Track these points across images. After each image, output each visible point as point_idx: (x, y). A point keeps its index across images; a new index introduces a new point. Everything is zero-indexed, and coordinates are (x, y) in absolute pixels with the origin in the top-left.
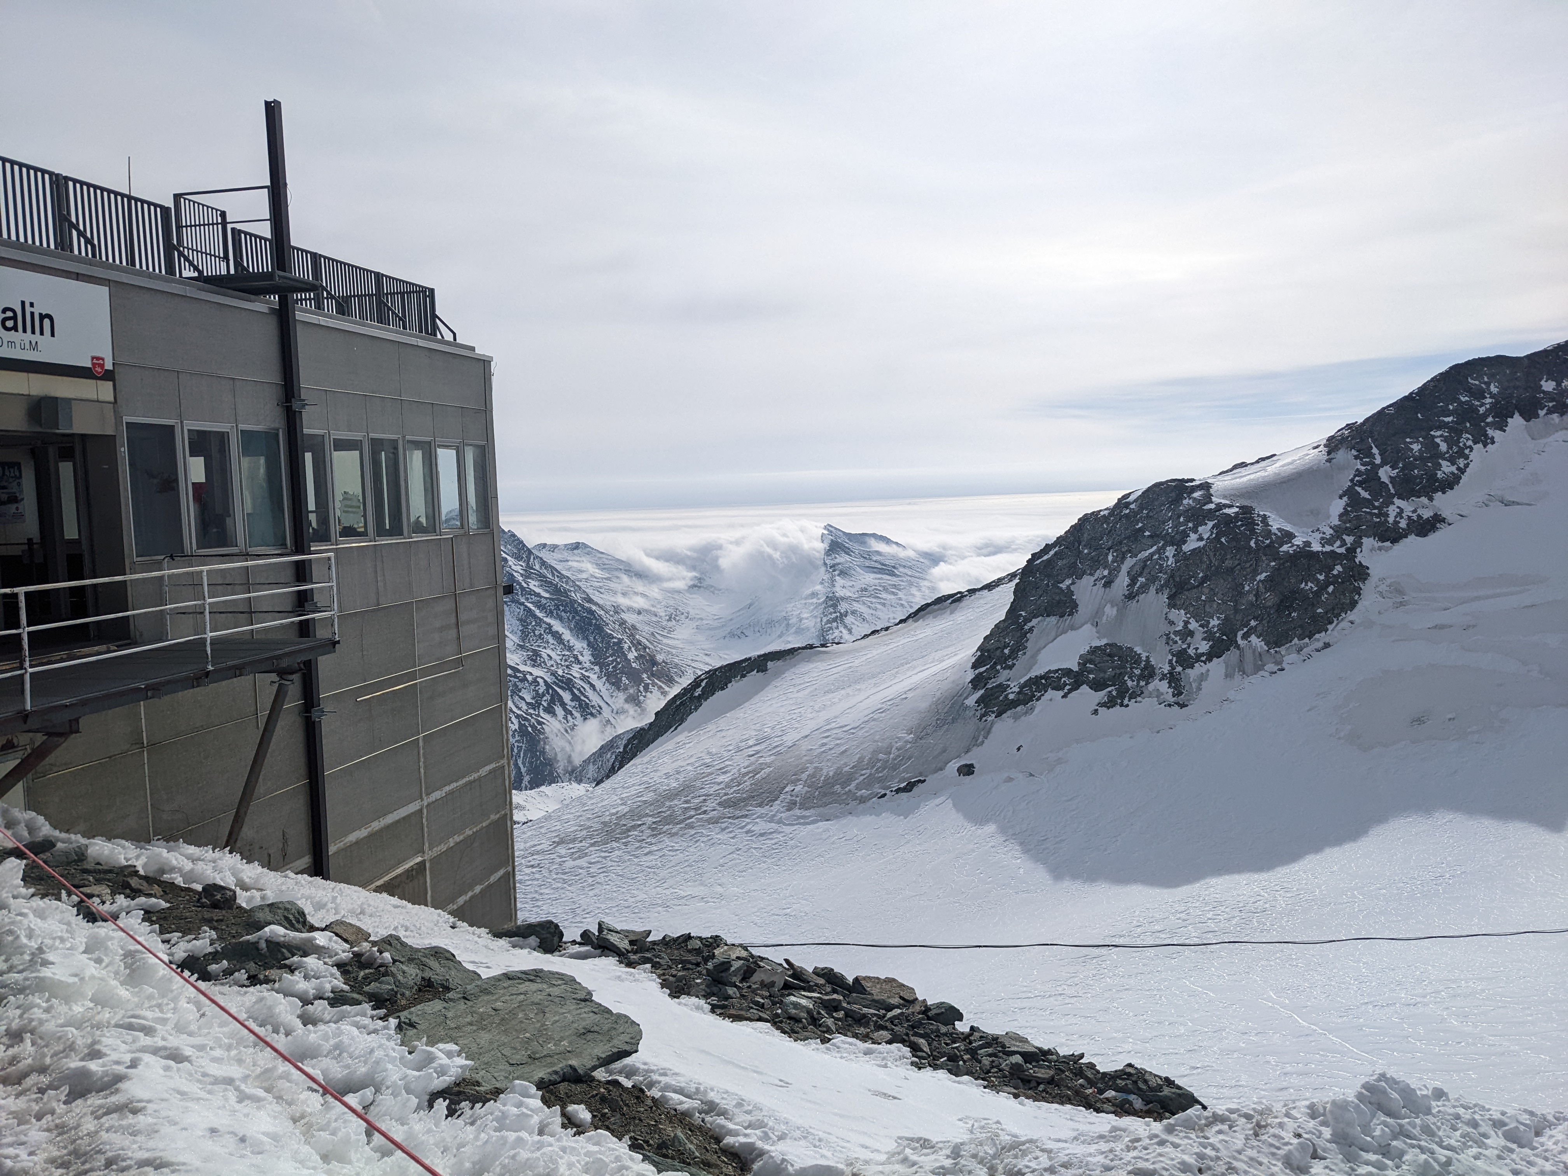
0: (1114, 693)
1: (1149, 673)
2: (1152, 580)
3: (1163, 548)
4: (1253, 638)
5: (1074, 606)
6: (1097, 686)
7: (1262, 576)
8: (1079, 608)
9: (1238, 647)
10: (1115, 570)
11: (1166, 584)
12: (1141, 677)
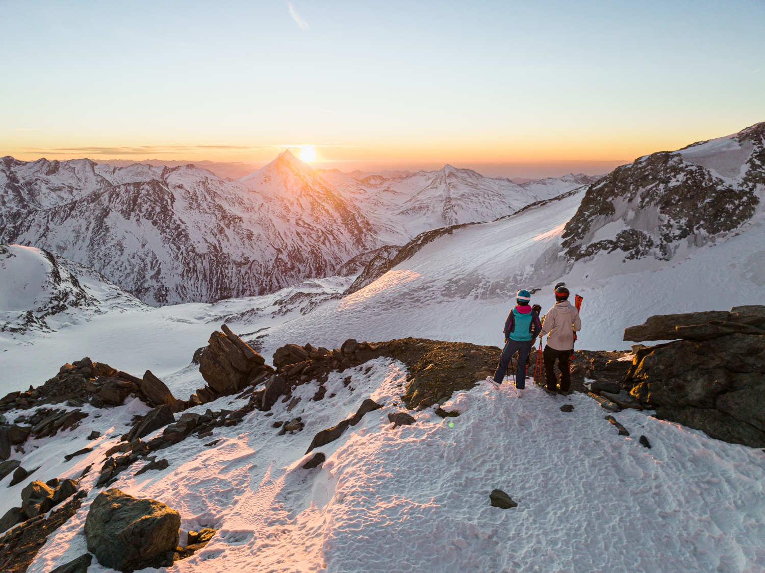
0: (634, 253)
1: (650, 244)
2: (652, 199)
3: (658, 184)
4: (701, 229)
5: (613, 210)
6: (625, 249)
7: (708, 200)
8: (616, 211)
9: (694, 233)
10: (633, 194)
11: (659, 202)
12: (647, 245)
